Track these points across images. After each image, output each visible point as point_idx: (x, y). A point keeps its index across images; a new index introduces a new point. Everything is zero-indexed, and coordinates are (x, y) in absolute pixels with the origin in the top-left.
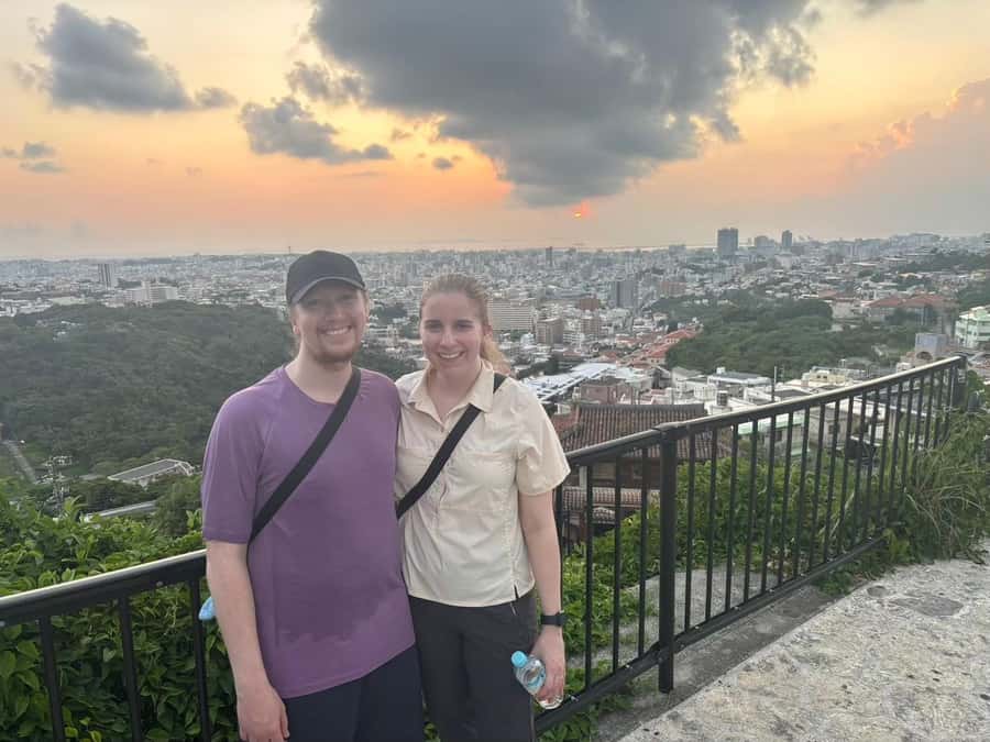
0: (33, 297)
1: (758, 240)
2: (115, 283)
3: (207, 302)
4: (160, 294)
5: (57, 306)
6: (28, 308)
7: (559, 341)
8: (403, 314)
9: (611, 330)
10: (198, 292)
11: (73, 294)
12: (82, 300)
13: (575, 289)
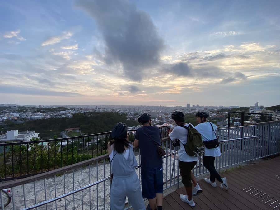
0: (86, 110)
1: (193, 106)
2: (98, 108)
3: (110, 112)
4: (104, 110)
5: (89, 112)
6: (85, 112)
7: (162, 120)
8: (138, 115)
9: (170, 118)
10: (109, 110)
11: (92, 110)
12: (93, 111)
13: (164, 112)
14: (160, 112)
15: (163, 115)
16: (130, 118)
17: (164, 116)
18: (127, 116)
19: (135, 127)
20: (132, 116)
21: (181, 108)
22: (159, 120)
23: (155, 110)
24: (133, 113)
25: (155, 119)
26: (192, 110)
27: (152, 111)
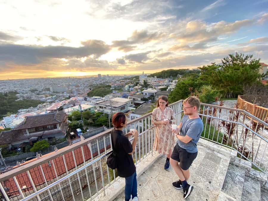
7: (72, 93)
13: (75, 84)
14: (70, 84)
15: (74, 87)
16: (23, 96)
17: (74, 89)
18: (17, 95)
19: (32, 107)
20: (27, 93)
21: (93, 78)
22: (68, 93)
23: (64, 83)
24: (29, 89)
25: (63, 93)
26: (103, 80)
27: (59, 84)
